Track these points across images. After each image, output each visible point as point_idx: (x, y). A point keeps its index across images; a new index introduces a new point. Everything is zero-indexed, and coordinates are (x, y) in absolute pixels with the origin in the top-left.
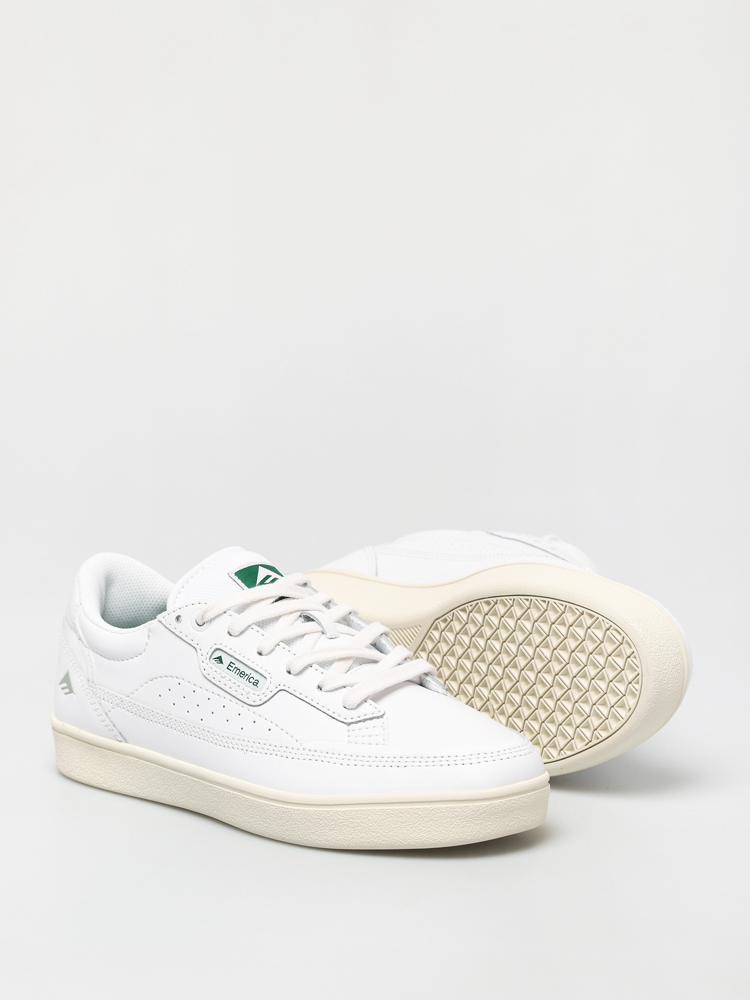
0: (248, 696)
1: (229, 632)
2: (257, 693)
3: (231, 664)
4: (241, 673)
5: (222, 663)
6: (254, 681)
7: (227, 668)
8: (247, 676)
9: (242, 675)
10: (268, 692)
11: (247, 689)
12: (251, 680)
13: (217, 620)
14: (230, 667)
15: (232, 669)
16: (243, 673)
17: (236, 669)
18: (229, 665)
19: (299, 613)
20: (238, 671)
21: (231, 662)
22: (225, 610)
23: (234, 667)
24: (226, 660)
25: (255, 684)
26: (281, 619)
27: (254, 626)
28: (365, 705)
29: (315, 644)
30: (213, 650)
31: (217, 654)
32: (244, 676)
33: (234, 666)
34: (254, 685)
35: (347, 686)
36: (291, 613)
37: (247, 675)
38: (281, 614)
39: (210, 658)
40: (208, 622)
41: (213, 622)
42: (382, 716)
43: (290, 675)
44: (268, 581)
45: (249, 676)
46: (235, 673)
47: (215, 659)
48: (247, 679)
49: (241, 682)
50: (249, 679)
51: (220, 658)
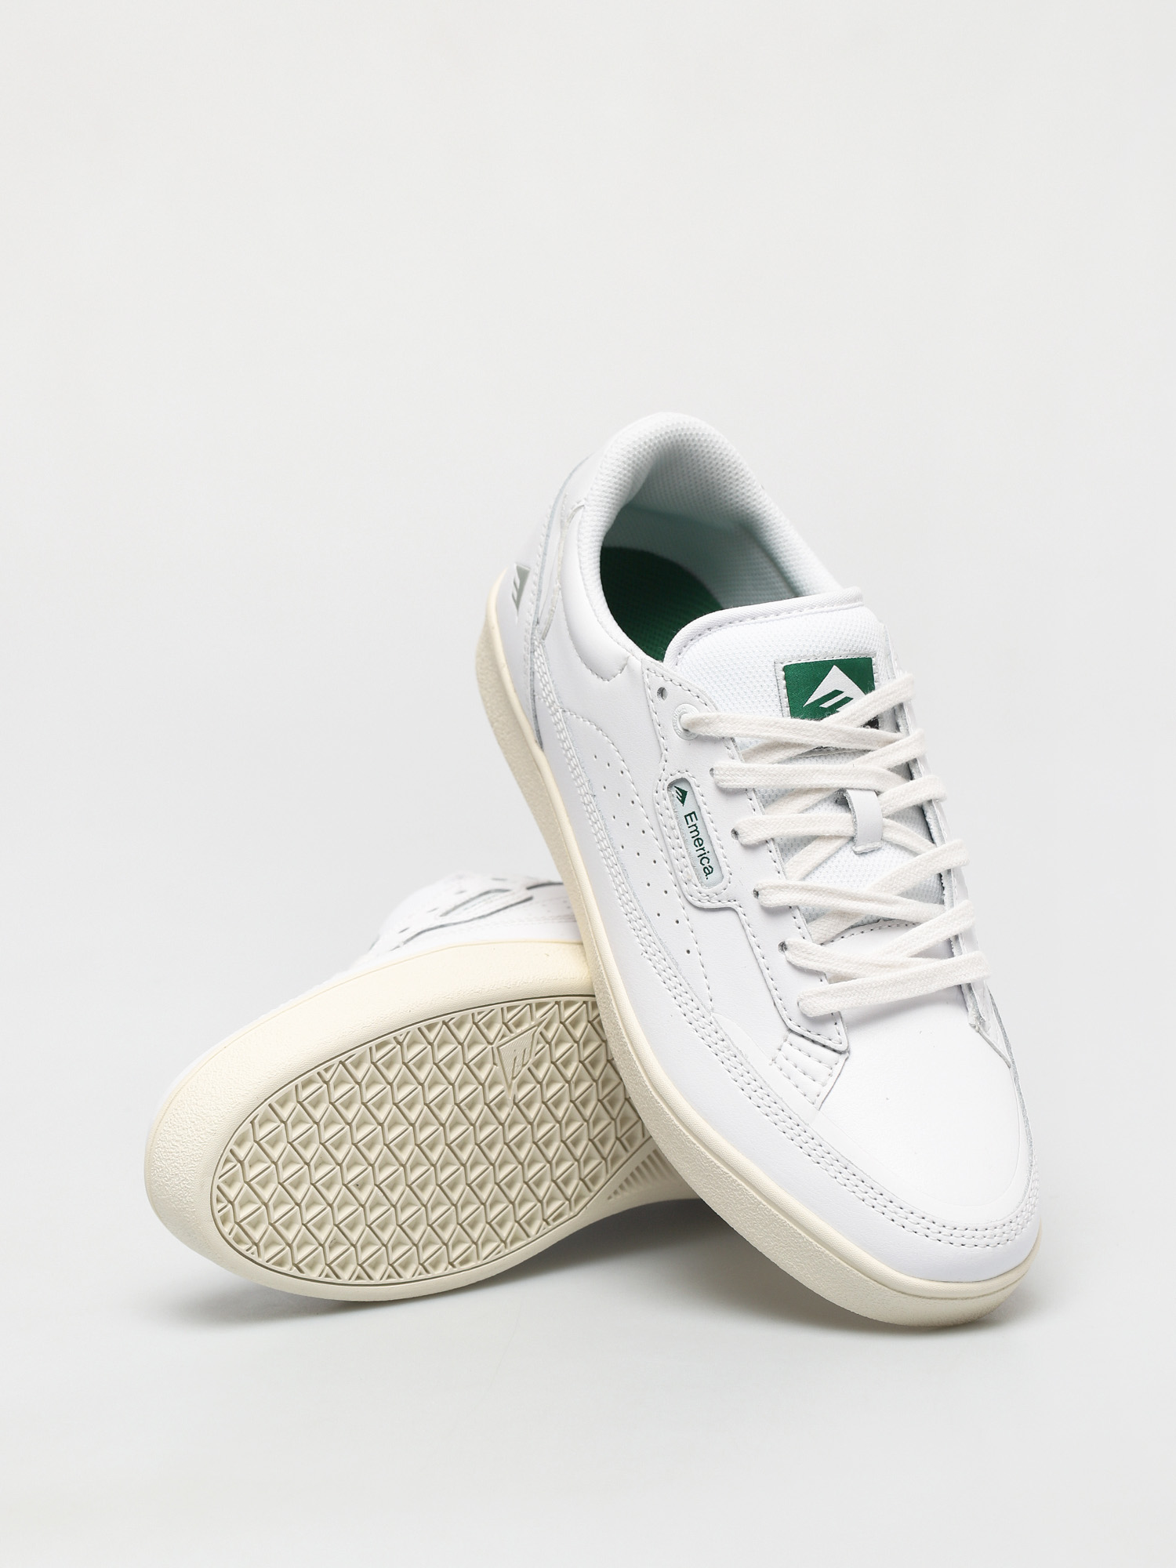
0: (688, 880)
1: (712, 770)
2: (700, 888)
3: (693, 815)
4: (698, 839)
5: (683, 802)
6: (707, 865)
7: (686, 816)
8: (702, 852)
9: (697, 843)
10: (715, 897)
11: (691, 871)
12: (705, 861)
14: (688, 818)
16: (700, 841)
17: (695, 828)
18: (690, 815)
20: (696, 833)
21: (694, 813)
22: (724, 736)
23: (694, 823)
24: (690, 806)
25: (706, 870)
30: (680, 777)
31: (684, 787)
32: (699, 848)
33: (695, 821)
34: (705, 872)
37: (702, 849)
39: (674, 783)
40: (694, 734)
42: (840, 1053)
43: (756, 899)
44: (826, 705)
45: (705, 854)
46: (691, 832)
47: (678, 788)
48: (701, 855)
49: (689, 854)
50: (702, 857)
51: (684, 793)
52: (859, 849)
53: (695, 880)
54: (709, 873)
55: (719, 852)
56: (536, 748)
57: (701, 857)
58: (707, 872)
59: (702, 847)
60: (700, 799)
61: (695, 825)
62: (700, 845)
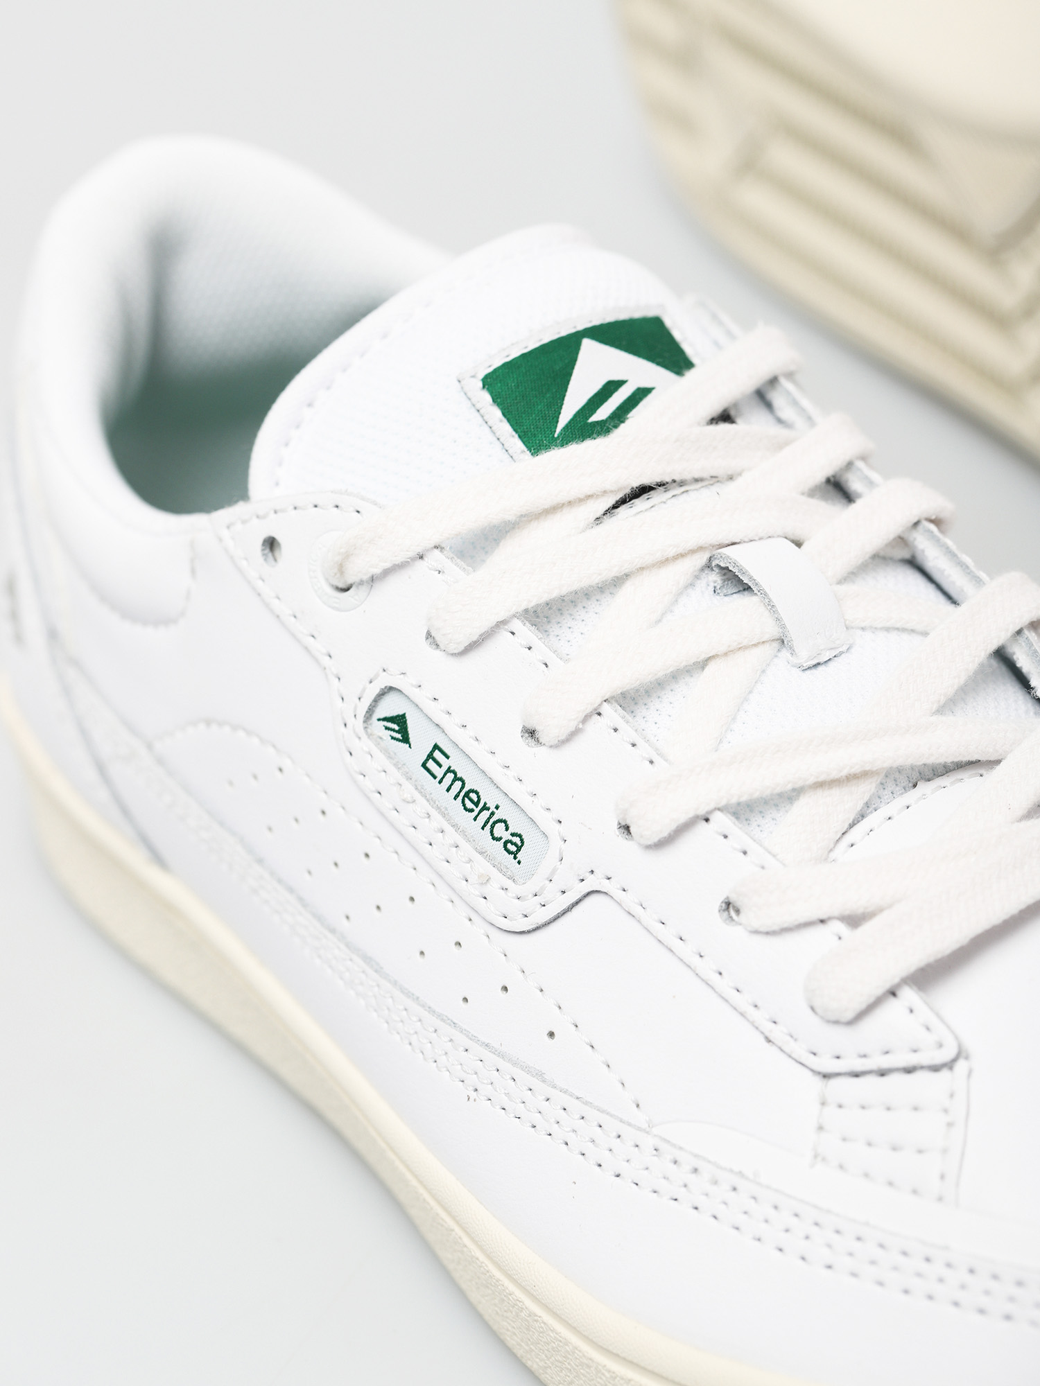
0: (487, 890)
1: (429, 635)
2: (514, 889)
3: (437, 754)
4: (467, 795)
5: (405, 739)
6: (506, 836)
7: (424, 765)
8: (486, 814)
9: (469, 805)
10: (551, 891)
11: (483, 866)
12: (499, 830)
13: (394, 582)
14: (431, 764)
15: (439, 772)
17: (450, 776)
18: (430, 756)
19: (702, 559)
20: (458, 784)
21: (436, 747)
22: (419, 550)
23: (444, 768)
24: (422, 738)
25: (509, 846)
26: (628, 588)
27: (517, 625)
28: (893, 1008)
29: (746, 699)
30: (377, 691)
31: (390, 707)
32: (477, 810)
33: (446, 763)
34: (509, 852)
35: (830, 918)
36: (666, 562)
37: (485, 808)
38: (626, 568)
39: (370, 712)
40: (361, 583)
41: (377, 585)
42: (950, 1065)
43: (630, 843)
44: (603, 413)
45: (493, 814)
46: (448, 790)
47: (385, 719)
48: (487, 822)
49: (463, 833)
50: (490, 824)
51: (400, 722)
52: (805, 658)
53: (498, 879)
54: (519, 849)
55: (519, 793)
56: (153, 875)
57: (488, 826)
58: (513, 848)
59: (481, 805)
60: (434, 710)
61: (449, 770)
62: (477, 804)
